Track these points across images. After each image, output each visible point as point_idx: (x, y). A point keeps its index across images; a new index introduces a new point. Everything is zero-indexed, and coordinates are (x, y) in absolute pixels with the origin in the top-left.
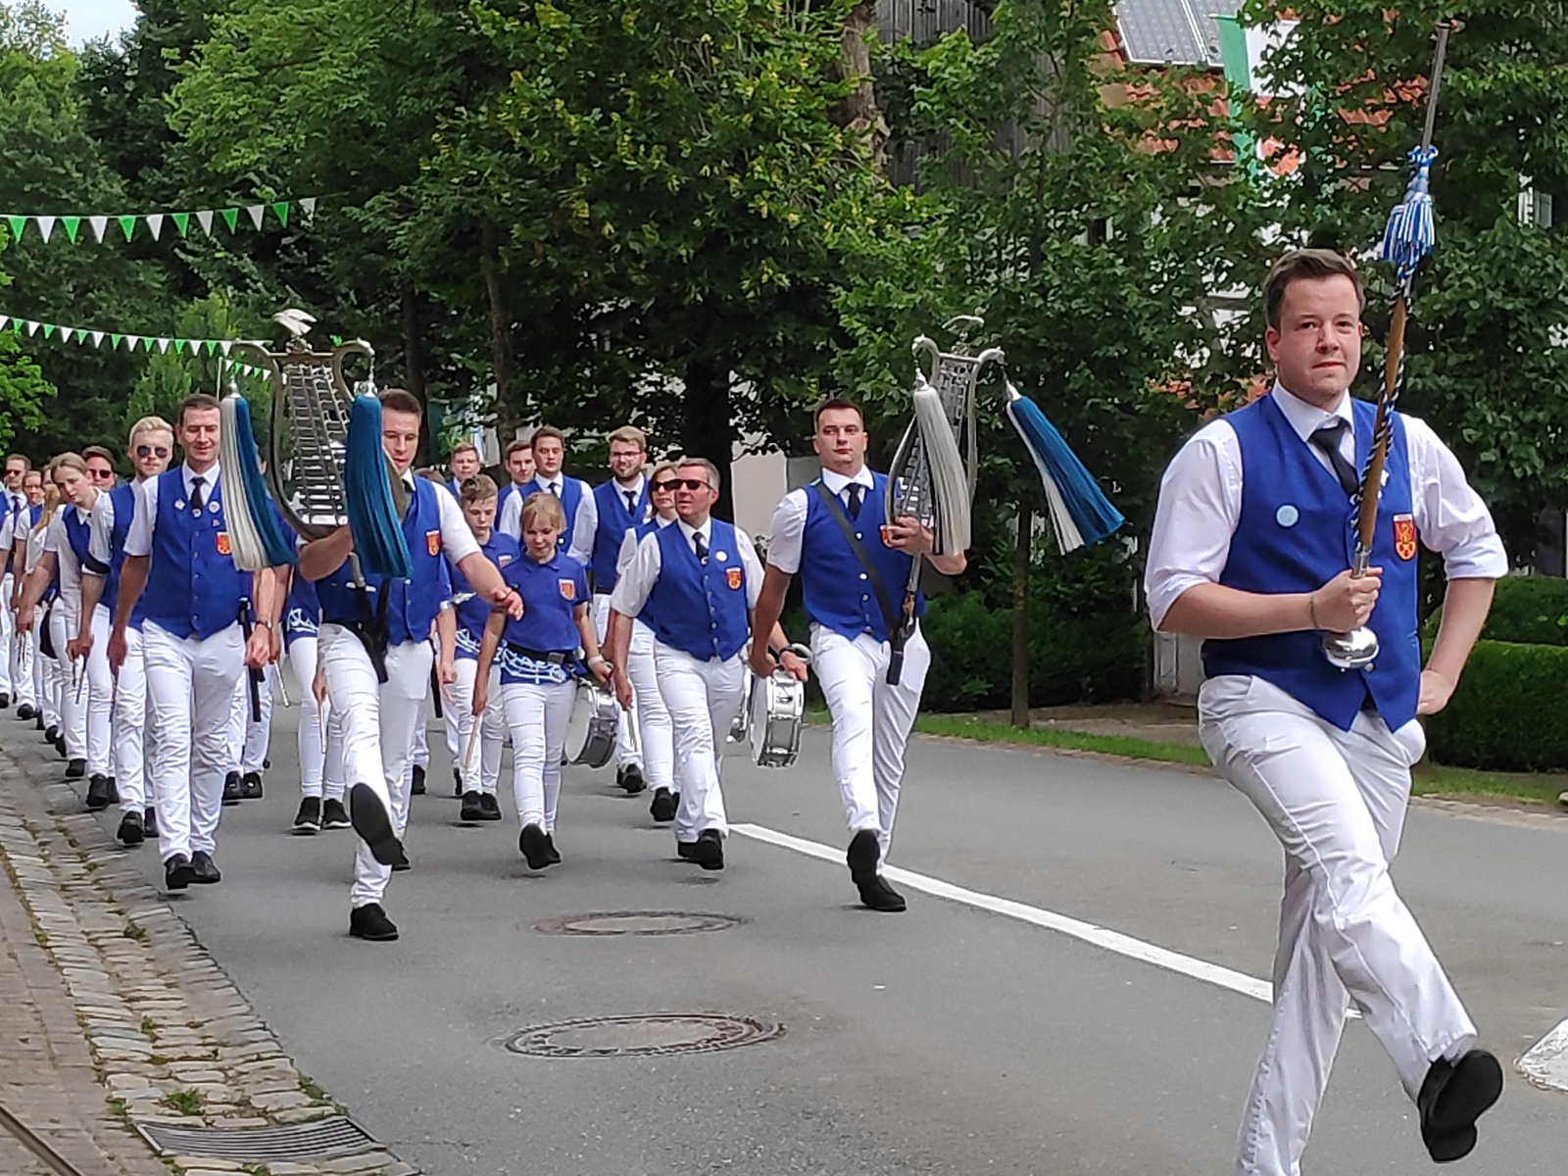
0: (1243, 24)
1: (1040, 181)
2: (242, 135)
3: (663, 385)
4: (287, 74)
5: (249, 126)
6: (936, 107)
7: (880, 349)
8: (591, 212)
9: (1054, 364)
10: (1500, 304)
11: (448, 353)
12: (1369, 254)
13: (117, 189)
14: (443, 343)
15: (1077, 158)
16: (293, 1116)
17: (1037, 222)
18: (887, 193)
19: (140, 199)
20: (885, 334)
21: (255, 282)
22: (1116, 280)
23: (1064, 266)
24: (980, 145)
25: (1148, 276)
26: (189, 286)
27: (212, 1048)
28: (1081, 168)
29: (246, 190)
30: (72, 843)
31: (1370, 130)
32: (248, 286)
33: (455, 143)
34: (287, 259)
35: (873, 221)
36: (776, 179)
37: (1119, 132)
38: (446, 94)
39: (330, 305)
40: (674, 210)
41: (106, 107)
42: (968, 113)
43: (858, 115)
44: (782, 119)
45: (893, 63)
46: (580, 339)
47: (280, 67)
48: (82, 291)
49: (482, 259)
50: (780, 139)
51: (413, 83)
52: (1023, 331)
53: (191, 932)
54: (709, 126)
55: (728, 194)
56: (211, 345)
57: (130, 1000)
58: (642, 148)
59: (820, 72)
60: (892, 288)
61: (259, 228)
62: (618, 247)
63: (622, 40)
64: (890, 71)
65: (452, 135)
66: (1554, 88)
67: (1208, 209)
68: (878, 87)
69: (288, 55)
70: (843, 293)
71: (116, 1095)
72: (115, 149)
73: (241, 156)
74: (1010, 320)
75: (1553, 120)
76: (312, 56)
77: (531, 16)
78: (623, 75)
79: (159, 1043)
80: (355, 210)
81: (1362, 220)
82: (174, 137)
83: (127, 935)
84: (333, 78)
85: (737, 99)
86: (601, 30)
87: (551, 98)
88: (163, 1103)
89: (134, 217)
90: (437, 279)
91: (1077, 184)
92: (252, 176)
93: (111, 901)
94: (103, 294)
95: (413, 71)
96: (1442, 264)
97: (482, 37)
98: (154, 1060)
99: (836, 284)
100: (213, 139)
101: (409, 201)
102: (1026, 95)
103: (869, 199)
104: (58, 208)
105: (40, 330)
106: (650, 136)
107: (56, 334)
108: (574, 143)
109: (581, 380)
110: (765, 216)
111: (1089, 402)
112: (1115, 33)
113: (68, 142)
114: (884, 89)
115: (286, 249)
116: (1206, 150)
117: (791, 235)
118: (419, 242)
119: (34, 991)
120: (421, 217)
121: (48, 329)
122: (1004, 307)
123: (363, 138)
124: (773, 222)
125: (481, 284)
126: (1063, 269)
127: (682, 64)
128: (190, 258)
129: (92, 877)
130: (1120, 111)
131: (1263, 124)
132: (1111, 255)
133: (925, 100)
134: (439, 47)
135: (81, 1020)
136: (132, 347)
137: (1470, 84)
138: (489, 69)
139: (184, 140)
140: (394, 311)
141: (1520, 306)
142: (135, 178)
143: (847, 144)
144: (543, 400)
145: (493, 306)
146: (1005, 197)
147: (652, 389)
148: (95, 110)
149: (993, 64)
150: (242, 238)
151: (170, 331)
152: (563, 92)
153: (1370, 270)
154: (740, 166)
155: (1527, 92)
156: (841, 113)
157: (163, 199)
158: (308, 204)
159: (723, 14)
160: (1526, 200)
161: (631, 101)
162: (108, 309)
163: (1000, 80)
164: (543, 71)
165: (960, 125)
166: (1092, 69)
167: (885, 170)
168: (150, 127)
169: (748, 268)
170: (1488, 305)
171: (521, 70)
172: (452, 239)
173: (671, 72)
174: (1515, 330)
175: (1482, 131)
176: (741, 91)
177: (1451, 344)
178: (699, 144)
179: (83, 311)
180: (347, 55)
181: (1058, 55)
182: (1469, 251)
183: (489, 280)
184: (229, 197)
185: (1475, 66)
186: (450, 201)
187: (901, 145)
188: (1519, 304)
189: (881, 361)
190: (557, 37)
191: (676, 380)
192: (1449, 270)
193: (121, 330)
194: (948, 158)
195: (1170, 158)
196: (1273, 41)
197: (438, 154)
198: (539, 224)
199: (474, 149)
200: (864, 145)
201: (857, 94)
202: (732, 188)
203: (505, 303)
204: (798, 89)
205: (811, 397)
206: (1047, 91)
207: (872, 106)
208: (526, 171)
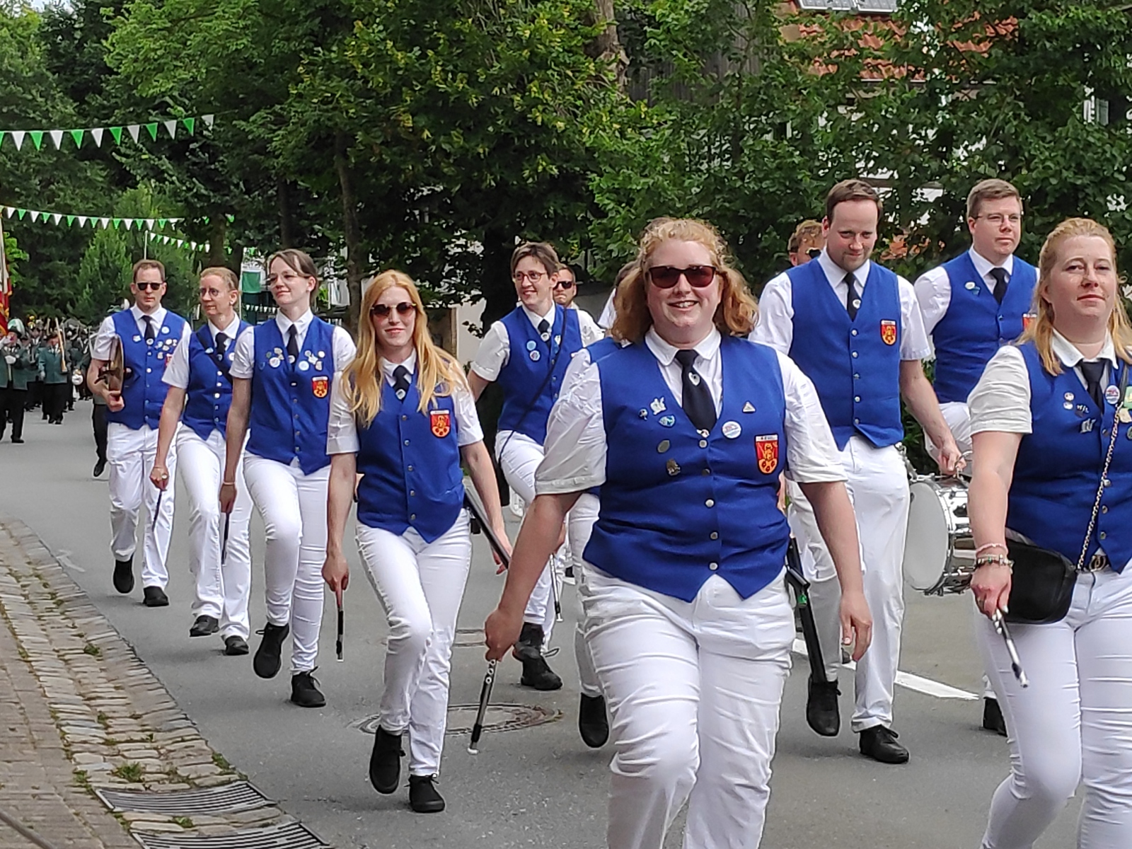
1: (738, 96)
2: (160, 69)
3: (467, 247)
4: (191, 25)
5: (165, 64)
6: (663, 43)
7: (624, 219)
8: (413, 122)
9: (750, 229)
10: (1072, 181)
11: (311, 224)
12: (977, 145)
13: (70, 110)
14: (308, 218)
16: (208, 782)
17: (737, 126)
18: (628, 106)
19: (86, 117)
20: (628, 208)
21: (171, 176)
22: (794, 166)
23: (757, 157)
24: (694, 70)
25: (817, 164)
26: (124, 179)
27: (149, 733)
28: (768, 86)
29: (163, 109)
30: (45, 585)
31: (976, 56)
32: (166, 179)
33: (314, 73)
34: (194, 159)
35: (618, 126)
36: (547, 97)
37: (795, 59)
38: (307, 38)
39: (226, 192)
40: (474, 121)
41: (61, 51)
42: (686, 47)
43: (606, 49)
44: (551, 53)
45: (631, 11)
46: (407, 214)
47: (187, 20)
48: (46, 183)
49: (335, 157)
50: (550, 68)
51: (283, 30)
52: (727, 205)
53: (133, 649)
54: (498, 59)
55: (513, 108)
56: (139, 222)
57: (90, 699)
58: (450, 76)
59: (579, 19)
60: (633, 174)
61: (173, 136)
62: (434, 148)
64: (628, 17)
65: (312, 67)
66: (1110, 23)
67: (860, 115)
68: (620, 29)
69: (192, 11)
70: (597, 178)
71: (79, 768)
72: (67, 80)
73: (159, 85)
74: (717, 197)
75: (1110, 47)
76: (210, 12)
78: (435, 23)
79: (110, 730)
80: (243, 123)
81: (971, 121)
82: (110, 71)
83: (86, 652)
84: (225, 27)
85: (518, 39)
87: (384, 40)
88: (114, 774)
89: (82, 131)
90: (303, 172)
91: (765, 97)
92: (167, 99)
93: (74, 627)
94: (61, 186)
95: (283, 22)
96: (1029, 152)
98: (108, 743)
99: (592, 172)
100: (138, 72)
101: (281, 116)
102: (727, 33)
103: (615, 110)
104: (27, 125)
105: (16, 213)
106: (456, 66)
107: (27, 216)
108: (400, 73)
109: (408, 244)
110: (539, 124)
111: (776, 255)
113: (34, 76)
114: (625, 30)
115: (193, 152)
116: (858, 73)
117: (559, 137)
118: (290, 145)
119: (20, 693)
120: (291, 127)
121: (22, 212)
122: (712, 188)
123: (247, 71)
124: (546, 128)
125: (335, 174)
126: (755, 159)
127: (478, 14)
128: (124, 160)
129: (60, 610)
130: (794, 44)
132: (791, 149)
133: (656, 37)
134: (302, 4)
135: (54, 714)
136: (82, 224)
137: (1049, 22)
138: (338, 19)
139: (117, 74)
140: (272, 196)
141: (1086, 182)
142: (83, 102)
143: (598, 71)
144: (380, 259)
145: (344, 192)
146: (713, 107)
147: (459, 250)
148: (53, 53)
149: (703, 11)
150: (160, 144)
151: (110, 213)
152: (392, 36)
153: (978, 157)
154: (521, 88)
155: (1090, 26)
156: (593, 48)
157: (103, 116)
158: (209, 119)
160: (1089, 105)
161: (441, 41)
162: (65, 197)
163: (708, 22)
164: (378, 20)
165: (680, 56)
166: (775, 14)
167: (626, 89)
168: (93, 64)
169: (528, 161)
170: (1063, 181)
171: (361, 20)
172: (313, 143)
173: (470, 20)
174: (1084, 198)
176: (521, 33)
177: (1038, 211)
178: (491, 71)
179: (47, 198)
180: (235, 10)
182: (1050, 142)
183: (340, 171)
184: (151, 114)
185: (1052, 8)
186: (311, 116)
187: (637, 71)
188: (1086, 180)
189: (625, 228)
191: (477, 243)
192: (1034, 157)
193: (74, 211)
194: (671, 80)
195: (832, 78)
197: (302, 82)
198: (376, 132)
199: (328, 78)
200: (611, 71)
201: (605, 34)
202: (515, 104)
203: (352, 189)
204: (563, 31)
205: (575, 254)
206: (743, 30)
207: (616, 43)
208: (366, 93)
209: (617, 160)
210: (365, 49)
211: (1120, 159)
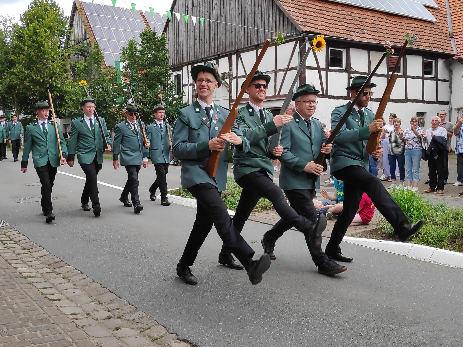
0: (121, 62)
6: (79, 71)
8: (29, 84)
11: (8, 104)
14: (8, 103)
15: (99, 79)
17: (94, 88)
18: (73, 83)
22: (105, 96)
23: (97, 93)
25: (109, 95)
28: (100, 80)
31: (138, 77)
33: (8, 74)
35: (71, 87)
36: (56, 80)
37: (105, 75)
38: (6, 67)
40: (42, 85)
42: (83, 72)
43: (68, 72)
44: (57, 72)
46: (28, 102)
49: (13, 91)
50: (57, 75)
54: (46, 73)
55: (49, 82)
59: (62, 66)
60: (73, 96)
62: (33, 89)
63: (33, 60)
64: (73, 66)
66: (162, 72)
67: (117, 87)
68: (71, 68)
77: (19, 56)
78: (33, 65)
81: (137, 89)
85: (50, 69)
86: (30, 59)
87: (22, 68)
90: (6, 93)
91: (99, 82)
97: (12, 59)
99: (65, 95)
101: (1, 82)
102: (91, 70)
103: (70, 83)
106: (37, 74)
108: (26, 75)
109: (29, 108)
110: (55, 85)
112: (104, 62)
116: (116, 78)
117: (59, 88)
120: (3, 85)
125: (13, 94)
127: (42, 64)
130: (105, 73)
131: (124, 76)
132: (104, 92)
133: (77, 70)
134: (5, 60)
137: (151, 71)
138: (13, 64)
143: (67, 76)
144: (23, 111)
145: (15, 97)
149: (87, 66)
152: (24, 67)
154: (51, 78)
155: (158, 72)
156: (66, 72)
159: (48, 57)
160: (160, 86)
161: (34, 69)
163: (88, 68)
164: (21, 64)
166: (101, 67)
167: (72, 79)
170: (154, 100)
171: (18, 64)
172: (8, 88)
173: (40, 65)
175: (153, 77)
178: (45, 75)
181: (96, 65)
183: (14, 94)
186: (7, 83)
187: (75, 76)
188: (158, 100)
190: (23, 59)
192: (149, 95)
195: (111, 79)
196: (125, 64)
197: (5, 76)
198: (21, 86)
199: (11, 75)
200: (69, 76)
201: (68, 69)
202: (50, 82)
203: (17, 97)
204: (59, 68)
205: (63, 111)
206: (95, 70)
207: (70, 71)
208: (19, 78)
209: (71, 93)
210: (18, 70)
211: (164, 96)
